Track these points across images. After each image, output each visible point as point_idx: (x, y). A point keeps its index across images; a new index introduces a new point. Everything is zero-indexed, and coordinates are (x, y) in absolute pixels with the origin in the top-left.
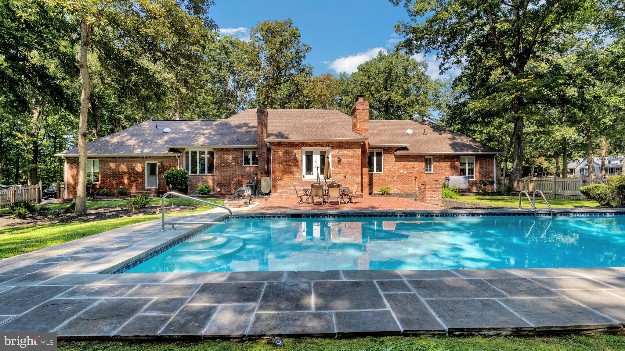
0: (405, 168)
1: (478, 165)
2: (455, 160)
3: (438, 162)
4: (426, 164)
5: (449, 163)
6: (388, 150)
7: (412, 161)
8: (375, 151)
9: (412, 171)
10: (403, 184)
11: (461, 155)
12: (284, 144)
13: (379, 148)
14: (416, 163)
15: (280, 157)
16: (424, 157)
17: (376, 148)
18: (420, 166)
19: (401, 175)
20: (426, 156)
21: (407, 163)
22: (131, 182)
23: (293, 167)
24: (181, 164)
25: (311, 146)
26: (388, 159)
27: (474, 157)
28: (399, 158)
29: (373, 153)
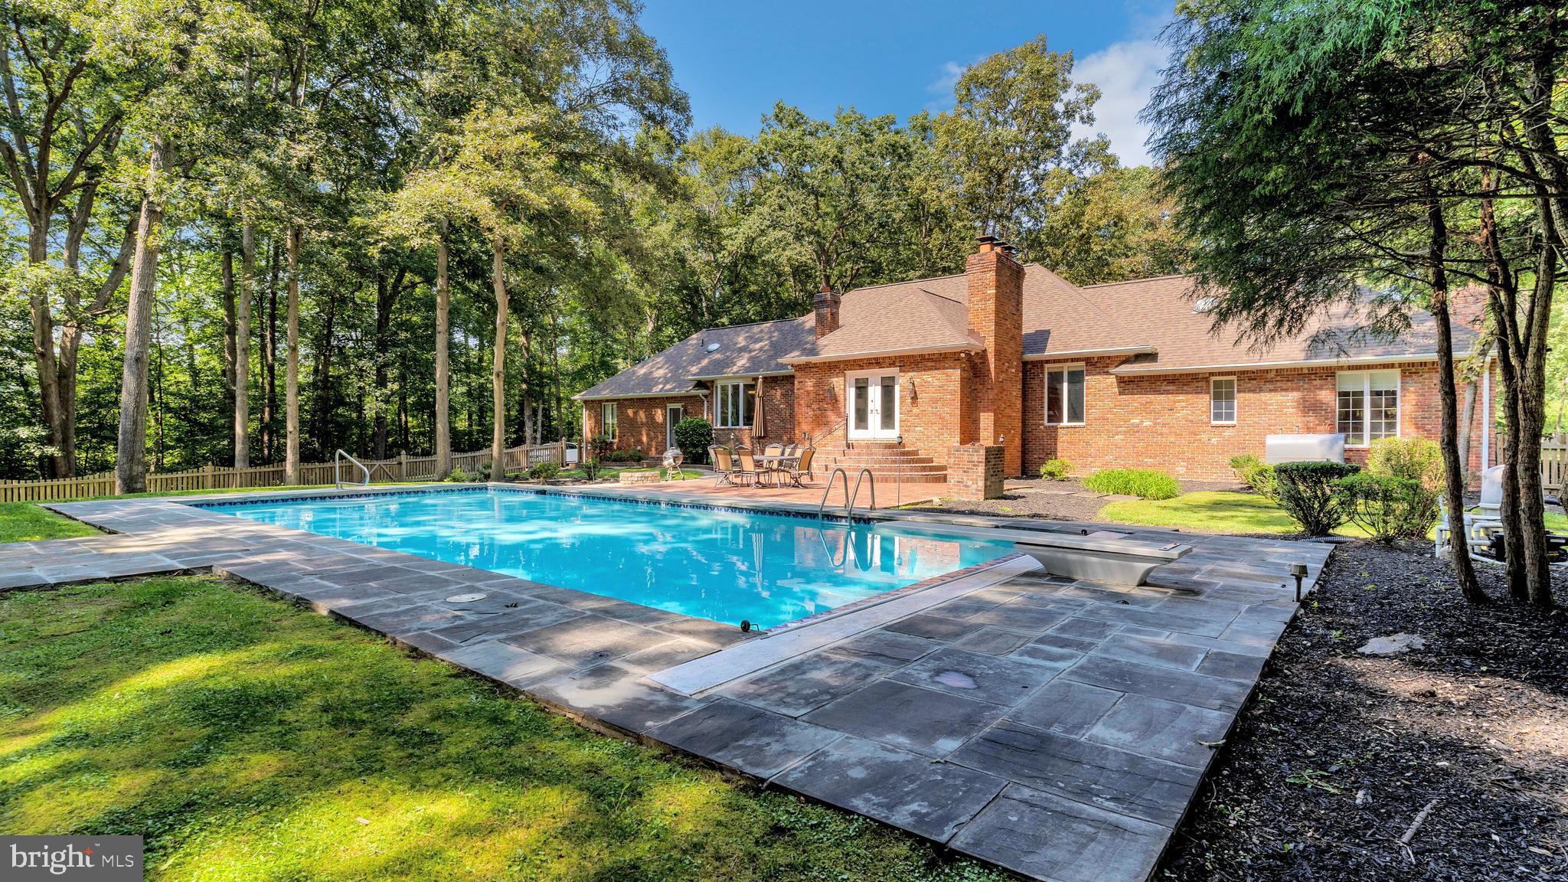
0: (1146, 409)
1: (1412, 397)
2: (1318, 382)
3: (1254, 391)
4: (1217, 397)
5: (1295, 395)
6: (1098, 363)
7: (1167, 392)
8: (1066, 368)
9: (1167, 418)
10: (1138, 454)
11: (1341, 368)
12: (815, 366)
13: (1073, 360)
14: (1181, 397)
15: (808, 393)
16: (1206, 379)
17: (1066, 361)
18: (1198, 405)
19: (1134, 430)
20: (1212, 374)
21: (1152, 397)
22: (650, 439)
23: (829, 413)
24: (710, 409)
25: (861, 367)
26: (1099, 388)
27: (1397, 372)
28: (1128, 384)
29: (1062, 373)
